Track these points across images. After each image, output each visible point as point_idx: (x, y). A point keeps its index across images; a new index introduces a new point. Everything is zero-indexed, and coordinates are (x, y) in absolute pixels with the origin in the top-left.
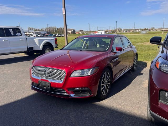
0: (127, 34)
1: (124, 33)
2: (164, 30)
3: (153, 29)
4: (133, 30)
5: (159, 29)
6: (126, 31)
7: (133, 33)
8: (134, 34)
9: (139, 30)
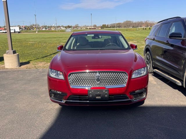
0: (48, 32)
1: (44, 30)
2: (88, 28)
3: (77, 27)
4: (55, 27)
5: (84, 26)
6: (46, 29)
7: (55, 31)
8: (57, 32)
9: (62, 28)
